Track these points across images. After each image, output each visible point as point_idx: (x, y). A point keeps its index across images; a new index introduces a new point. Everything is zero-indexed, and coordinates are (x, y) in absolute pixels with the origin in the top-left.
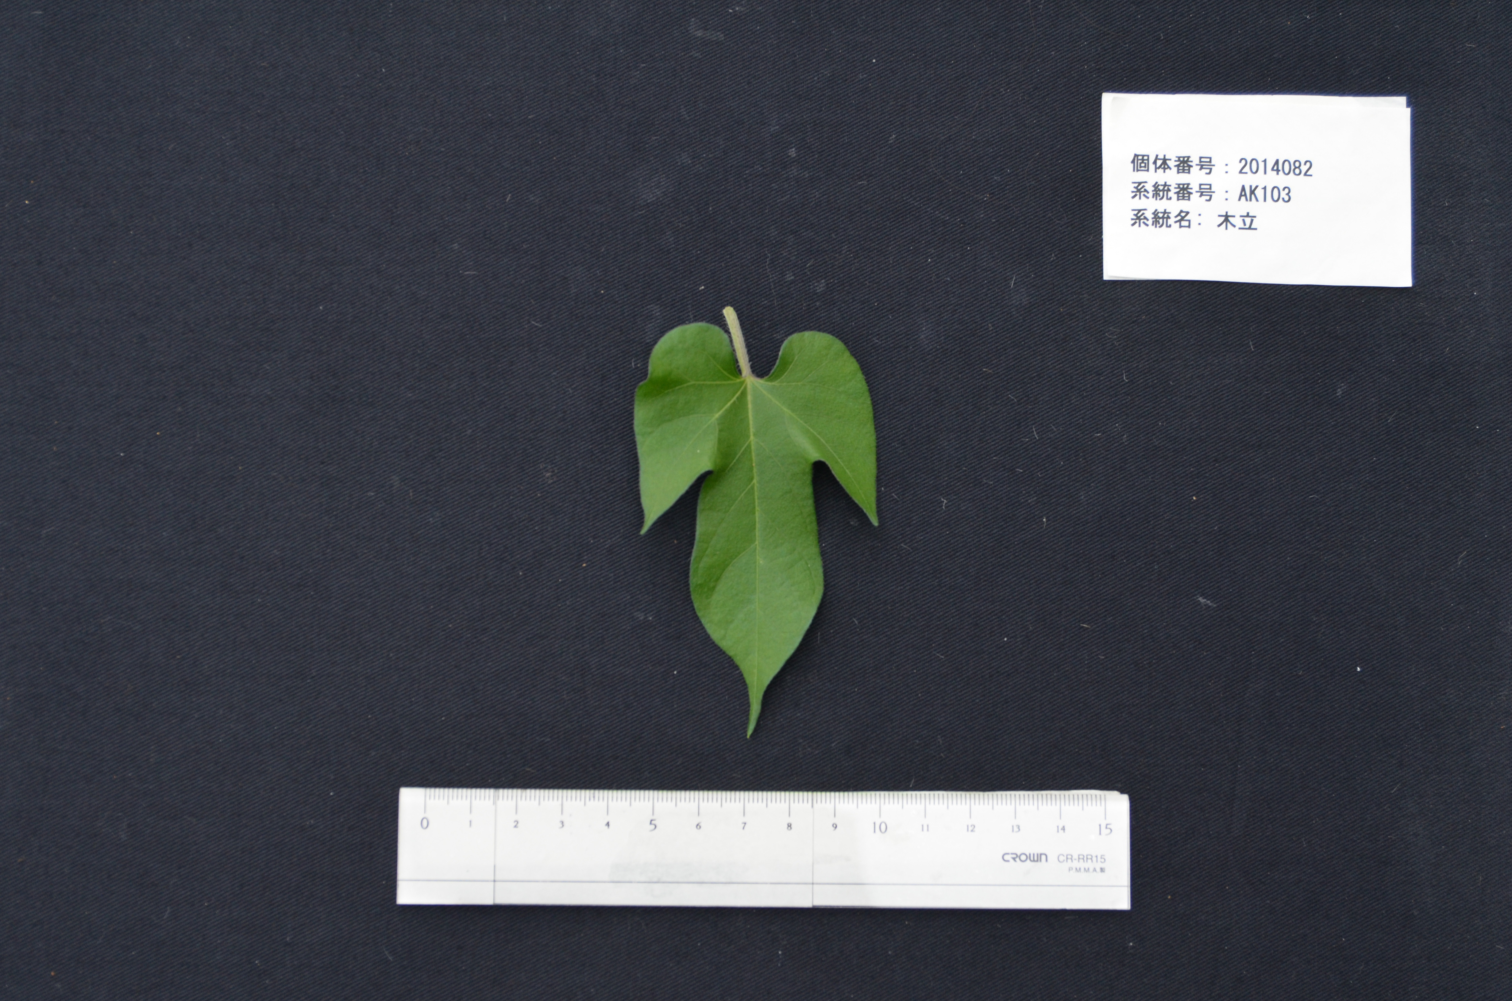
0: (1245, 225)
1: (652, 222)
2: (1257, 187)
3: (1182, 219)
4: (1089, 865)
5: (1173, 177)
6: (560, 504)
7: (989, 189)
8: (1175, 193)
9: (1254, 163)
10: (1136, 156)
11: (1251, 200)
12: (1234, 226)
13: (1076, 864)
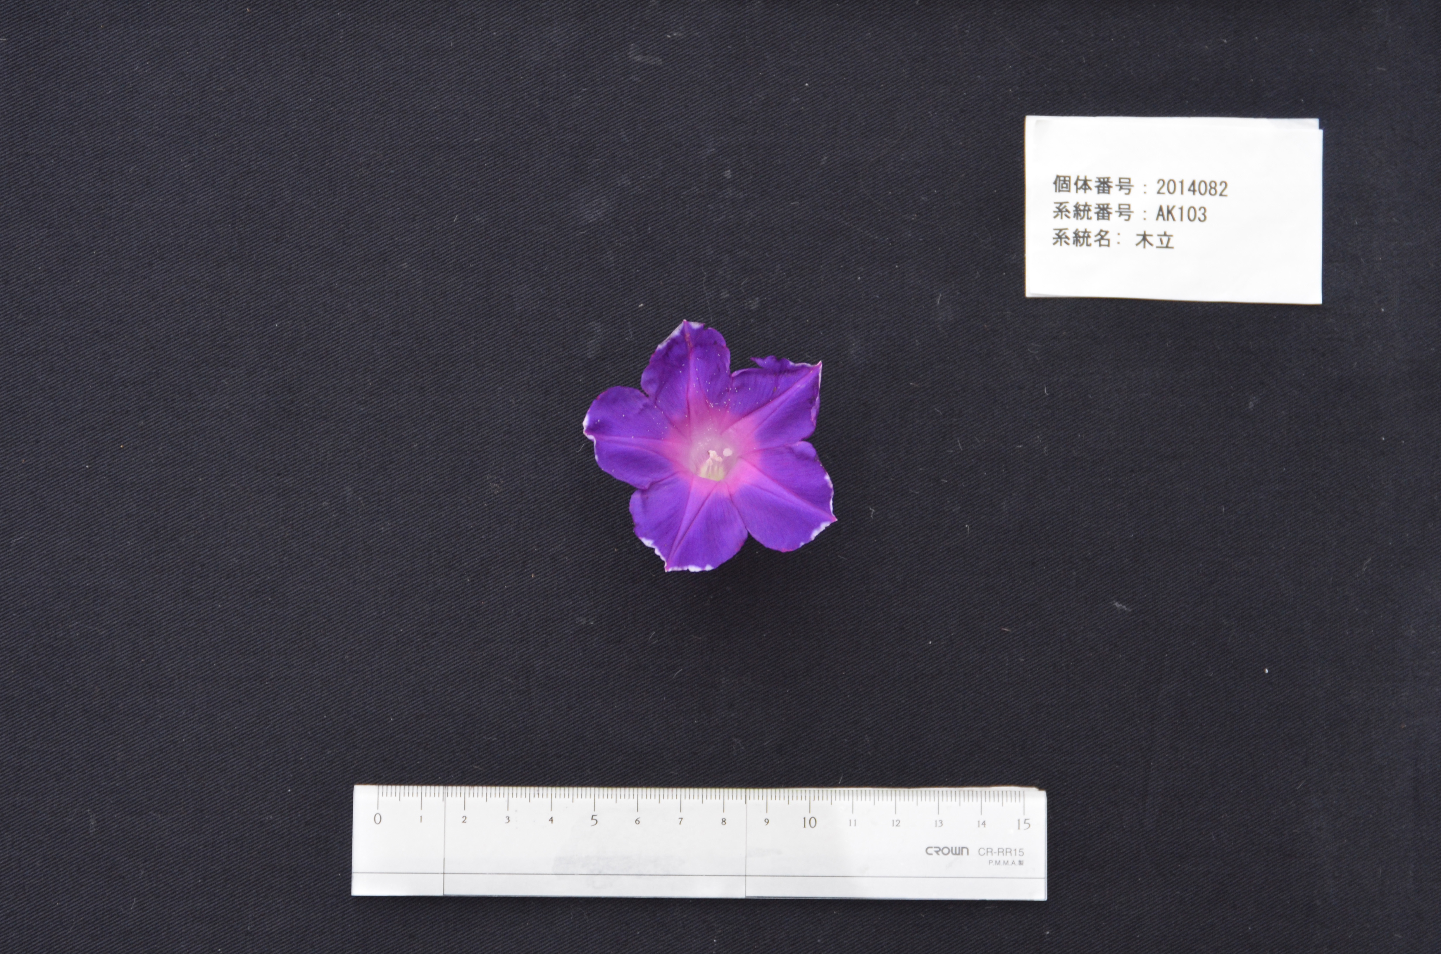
0: (1162, 242)
1: (593, 242)
2: (1174, 207)
3: (1102, 238)
4: (1008, 858)
5: (1093, 198)
6: (506, 514)
7: (917, 209)
8: (1095, 213)
9: (1172, 184)
10: (1058, 177)
11: (1168, 219)
12: (1151, 244)
13: (995, 857)
